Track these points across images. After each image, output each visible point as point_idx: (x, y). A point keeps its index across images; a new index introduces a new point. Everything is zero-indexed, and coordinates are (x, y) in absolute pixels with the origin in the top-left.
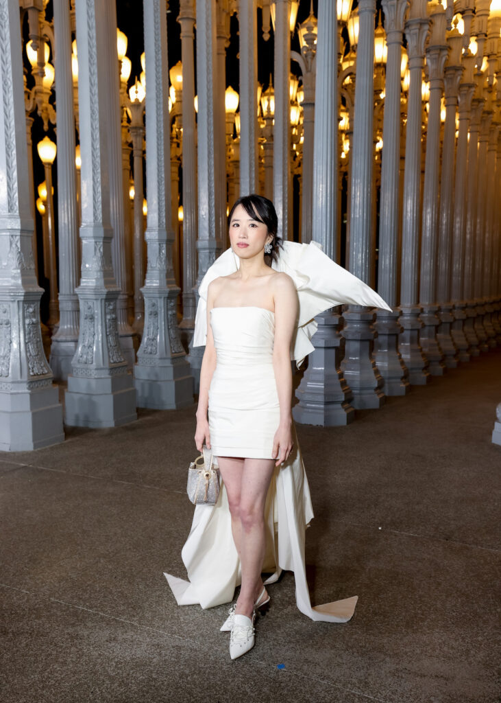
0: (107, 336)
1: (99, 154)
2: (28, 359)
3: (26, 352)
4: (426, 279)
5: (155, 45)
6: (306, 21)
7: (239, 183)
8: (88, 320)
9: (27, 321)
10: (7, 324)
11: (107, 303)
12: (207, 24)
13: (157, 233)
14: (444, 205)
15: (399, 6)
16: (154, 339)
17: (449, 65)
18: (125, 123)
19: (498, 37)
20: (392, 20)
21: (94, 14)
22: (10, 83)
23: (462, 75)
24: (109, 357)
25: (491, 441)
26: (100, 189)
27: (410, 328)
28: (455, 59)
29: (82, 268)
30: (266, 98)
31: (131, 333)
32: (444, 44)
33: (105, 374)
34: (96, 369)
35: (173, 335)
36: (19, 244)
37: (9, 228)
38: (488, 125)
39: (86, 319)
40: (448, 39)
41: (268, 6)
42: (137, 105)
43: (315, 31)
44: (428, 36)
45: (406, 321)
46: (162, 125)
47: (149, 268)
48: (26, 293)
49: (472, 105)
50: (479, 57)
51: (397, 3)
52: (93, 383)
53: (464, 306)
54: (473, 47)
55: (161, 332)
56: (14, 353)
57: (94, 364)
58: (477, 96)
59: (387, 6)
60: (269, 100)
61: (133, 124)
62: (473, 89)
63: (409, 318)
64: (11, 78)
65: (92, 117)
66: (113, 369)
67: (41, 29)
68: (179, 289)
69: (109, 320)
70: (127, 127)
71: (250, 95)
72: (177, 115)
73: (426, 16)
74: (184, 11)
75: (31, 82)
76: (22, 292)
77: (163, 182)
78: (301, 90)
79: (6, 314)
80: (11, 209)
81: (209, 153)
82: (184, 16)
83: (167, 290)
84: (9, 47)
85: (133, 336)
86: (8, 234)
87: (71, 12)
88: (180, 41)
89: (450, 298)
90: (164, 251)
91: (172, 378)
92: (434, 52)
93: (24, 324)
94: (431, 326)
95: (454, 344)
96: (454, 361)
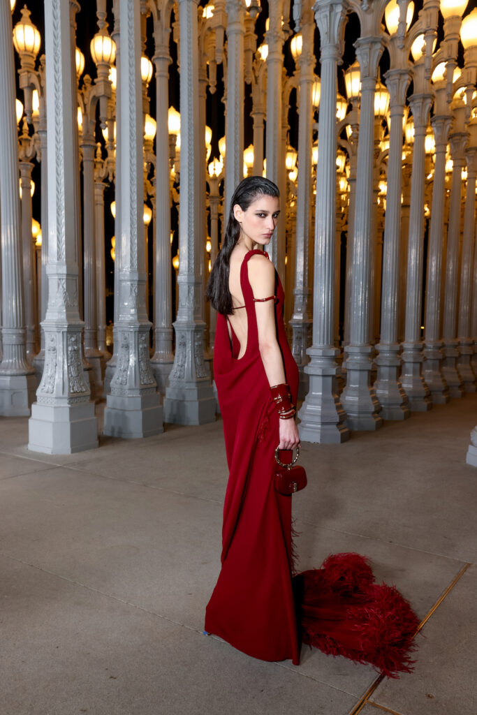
0: (139, 362)
1: (136, 213)
2: (69, 379)
3: (68, 373)
8: (124, 349)
9: (70, 348)
10: (54, 350)
11: (140, 335)
12: (236, 104)
13: (186, 277)
15: (401, 84)
16: (183, 366)
17: (452, 132)
21: (135, 100)
22: (62, 158)
23: (468, 140)
24: (141, 379)
25: (465, 462)
26: (136, 241)
27: (413, 361)
28: (460, 125)
32: (449, 113)
33: (137, 394)
34: (129, 389)
35: (198, 363)
36: (65, 286)
37: (57, 272)
39: (122, 347)
40: (455, 110)
45: (409, 355)
46: (193, 188)
47: (180, 306)
48: (69, 325)
51: (399, 82)
52: (126, 400)
53: (471, 342)
55: (188, 359)
56: (59, 374)
57: (128, 384)
59: (390, 84)
63: (411, 352)
64: (63, 154)
65: (131, 182)
66: (143, 390)
68: (205, 324)
69: (141, 349)
73: (428, 92)
76: (66, 324)
77: (193, 235)
79: (53, 343)
80: (59, 258)
83: (194, 324)
84: (62, 130)
86: (57, 277)
89: (456, 336)
90: (192, 292)
91: (196, 399)
92: (440, 121)
93: (67, 351)
94: (434, 360)
95: (460, 377)
96: (459, 392)
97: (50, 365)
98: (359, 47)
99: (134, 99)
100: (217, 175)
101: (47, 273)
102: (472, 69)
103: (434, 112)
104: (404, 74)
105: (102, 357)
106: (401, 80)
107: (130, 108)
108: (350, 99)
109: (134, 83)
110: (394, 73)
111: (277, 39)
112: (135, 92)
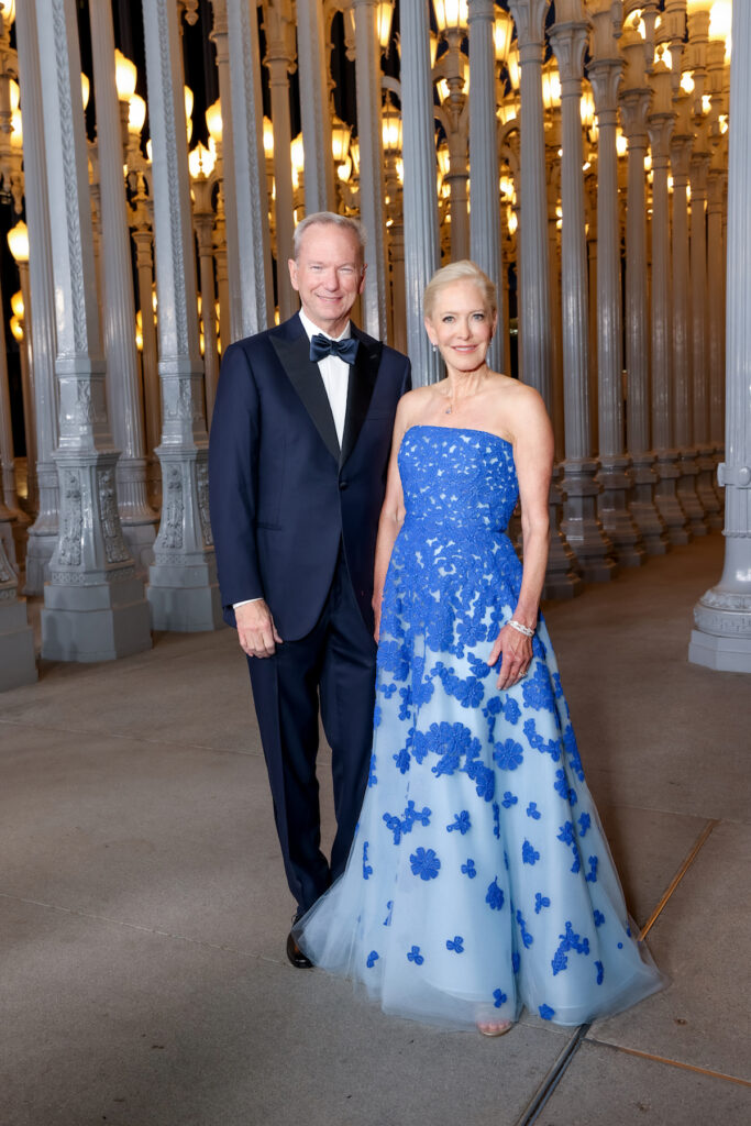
0: (101, 521)
1: (80, 250)
8: (72, 498)
11: (100, 473)
12: (245, 46)
13: (175, 363)
15: (535, 7)
16: (177, 525)
17: (624, 87)
19: (706, 42)
20: (526, 29)
21: (65, 44)
23: (651, 101)
24: (105, 553)
25: (687, 658)
26: (83, 302)
27: (581, 494)
28: (637, 77)
29: (60, 420)
32: (617, 54)
33: (100, 579)
34: (86, 573)
38: (704, 174)
39: (68, 497)
40: (626, 49)
41: (346, 9)
45: (573, 483)
46: (178, 201)
47: (166, 417)
49: (671, 146)
50: (675, 73)
52: (82, 593)
53: (676, 457)
54: (666, 58)
55: (188, 513)
57: (83, 564)
58: (680, 131)
59: (516, 7)
62: (672, 122)
65: (67, 195)
66: (111, 572)
69: (104, 497)
73: (583, 18)
74: (220, 23)
77: (183, 287)
81: (255, 239)
82: (220, 32)
83: (197, 449)
85: (153, 522)
89: (650, 446)
91: (207, 584)
92: (601, 70)
94: (616, 490)
95: (660, 517)
96: (661, 544)
99: (63, 40)
100: (207, 175)
103: (591, 54)
105: (13, 520)
107: (57, 58)
108: (443, 33)
109: (61, 12)
112: (64, 30)
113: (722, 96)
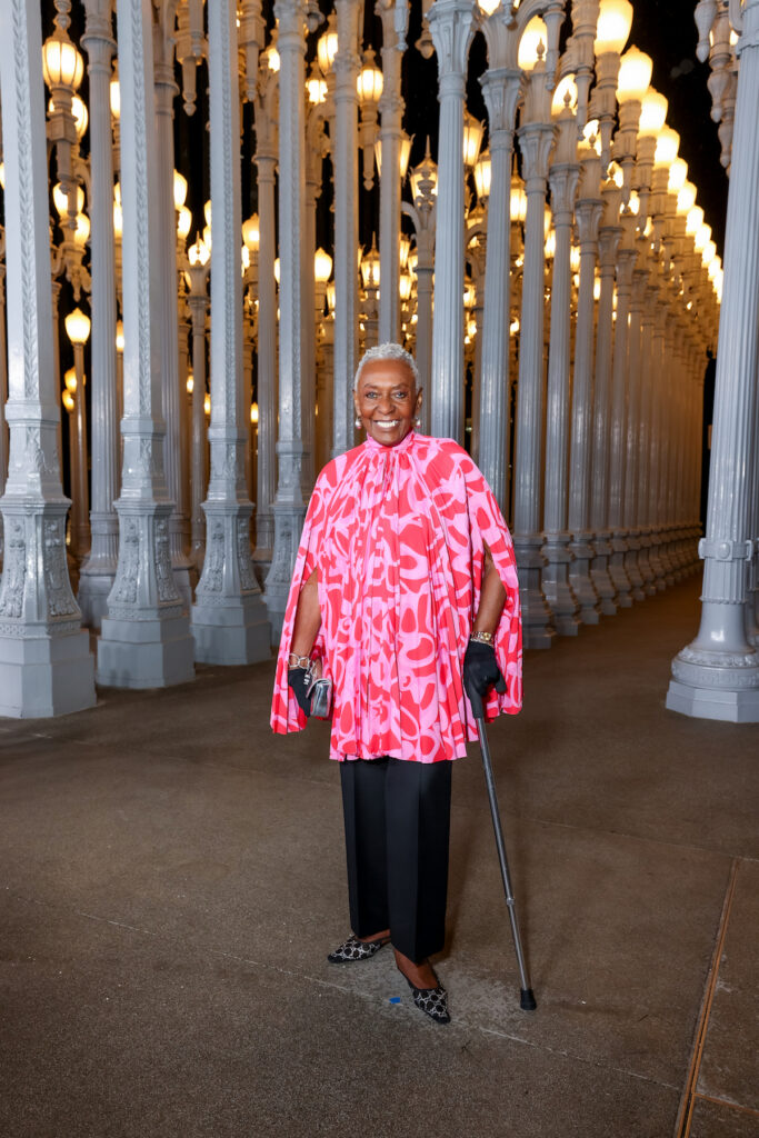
0: (156, 564)
1: (148, 324)
2: (48, 593)
3: (46, 583)
4: (578, 497)
5: (225, 184)
6: (421, 166)
7: (332, 374)
8: (130, 543)
9: (48, 543)
10: (20, 546)
11: (156, 521)
13: (224, 430)
14: (600, 402)
15: (542, 146)
16: (218, 571)
18: (182, 293)
19: (665, 193)
20: (533, 166)
22: (31, 226)
23: (622, 238)
24: (159, 593)
25: (664, 705)
26: (149, 370)
27: (558, 561)
28: (612, 218)
29: (123, 473)
30: (367, 264)
31: (187, 565)
32: (598, 197)
33: (153, 616)
34: (141, 609)
35: (244, 567)
36: (38, 440)
37: (26, 417)
39: (127, 542)
40: (603, 193)
41: (372, 146)
42: (198, 268)
43: (433, 177)
44: (578, 186)
46: (233, 289)
47: (213, 477)
48: (46, 505)
49: (633, 278)
51: (539, 143)
52: (136, 627)
54: (635, 204)
55: (228, 561)
56: (30, 584)
57: (138, 601)
59: (526, 145)
60: (371, 266)
61: (192, 293)
62: (634, 257)
63: (554, 548)
65: (139, 274)
66: (162, 610)
67: (73, 168)
68: (252, 504)
69: (159, 543)
70: (184, 297)
71: (349, 255)
72: (251, 283)
73: (576, 161)
75: (58, 237)
76: (41, 503)
77: (233, 364)
78: (414, 254)
79: (19, 533)
80: (28, 391)
82: (264, 155)
83: (237, 506)
85: (190, 569)
86: (24, 425)
87: (114, 147)
88: (257, 186)
90: (233, 455)
91: (242, 623)
93: (44, 546)
97: (14, 573)
98: (487, 83)
101: (7, 418)
102: (630, 134)
104: (547, 131)
106: (543, 139)
109: (143, 113)
110: (531, 129)
111: (349, 66)
113: (675, 241)
